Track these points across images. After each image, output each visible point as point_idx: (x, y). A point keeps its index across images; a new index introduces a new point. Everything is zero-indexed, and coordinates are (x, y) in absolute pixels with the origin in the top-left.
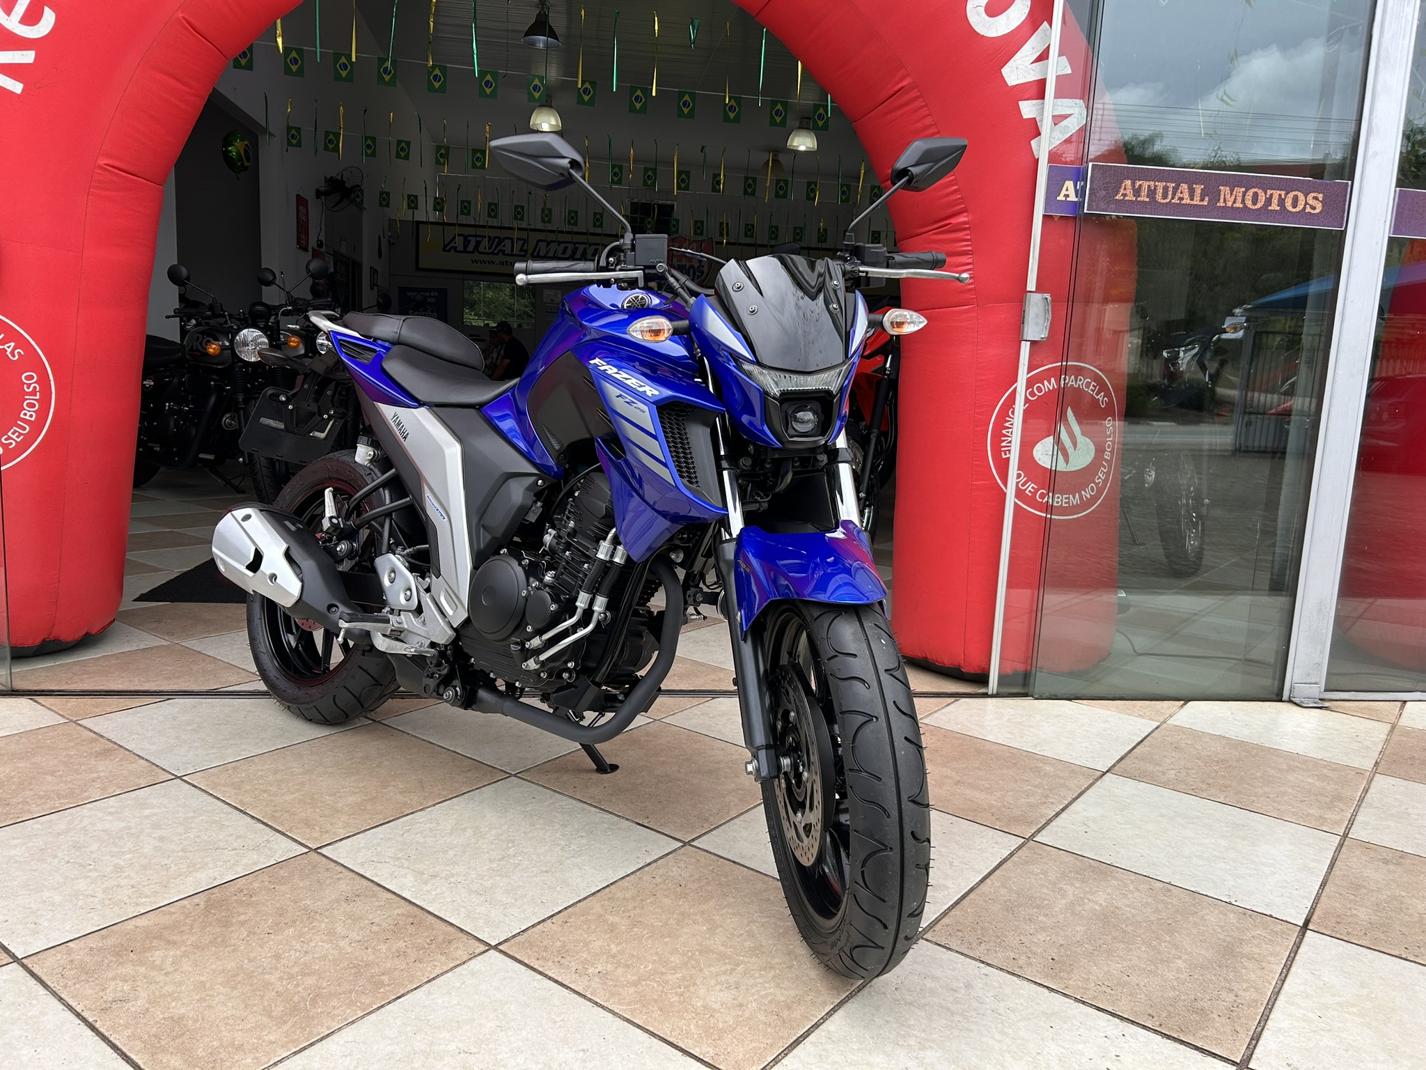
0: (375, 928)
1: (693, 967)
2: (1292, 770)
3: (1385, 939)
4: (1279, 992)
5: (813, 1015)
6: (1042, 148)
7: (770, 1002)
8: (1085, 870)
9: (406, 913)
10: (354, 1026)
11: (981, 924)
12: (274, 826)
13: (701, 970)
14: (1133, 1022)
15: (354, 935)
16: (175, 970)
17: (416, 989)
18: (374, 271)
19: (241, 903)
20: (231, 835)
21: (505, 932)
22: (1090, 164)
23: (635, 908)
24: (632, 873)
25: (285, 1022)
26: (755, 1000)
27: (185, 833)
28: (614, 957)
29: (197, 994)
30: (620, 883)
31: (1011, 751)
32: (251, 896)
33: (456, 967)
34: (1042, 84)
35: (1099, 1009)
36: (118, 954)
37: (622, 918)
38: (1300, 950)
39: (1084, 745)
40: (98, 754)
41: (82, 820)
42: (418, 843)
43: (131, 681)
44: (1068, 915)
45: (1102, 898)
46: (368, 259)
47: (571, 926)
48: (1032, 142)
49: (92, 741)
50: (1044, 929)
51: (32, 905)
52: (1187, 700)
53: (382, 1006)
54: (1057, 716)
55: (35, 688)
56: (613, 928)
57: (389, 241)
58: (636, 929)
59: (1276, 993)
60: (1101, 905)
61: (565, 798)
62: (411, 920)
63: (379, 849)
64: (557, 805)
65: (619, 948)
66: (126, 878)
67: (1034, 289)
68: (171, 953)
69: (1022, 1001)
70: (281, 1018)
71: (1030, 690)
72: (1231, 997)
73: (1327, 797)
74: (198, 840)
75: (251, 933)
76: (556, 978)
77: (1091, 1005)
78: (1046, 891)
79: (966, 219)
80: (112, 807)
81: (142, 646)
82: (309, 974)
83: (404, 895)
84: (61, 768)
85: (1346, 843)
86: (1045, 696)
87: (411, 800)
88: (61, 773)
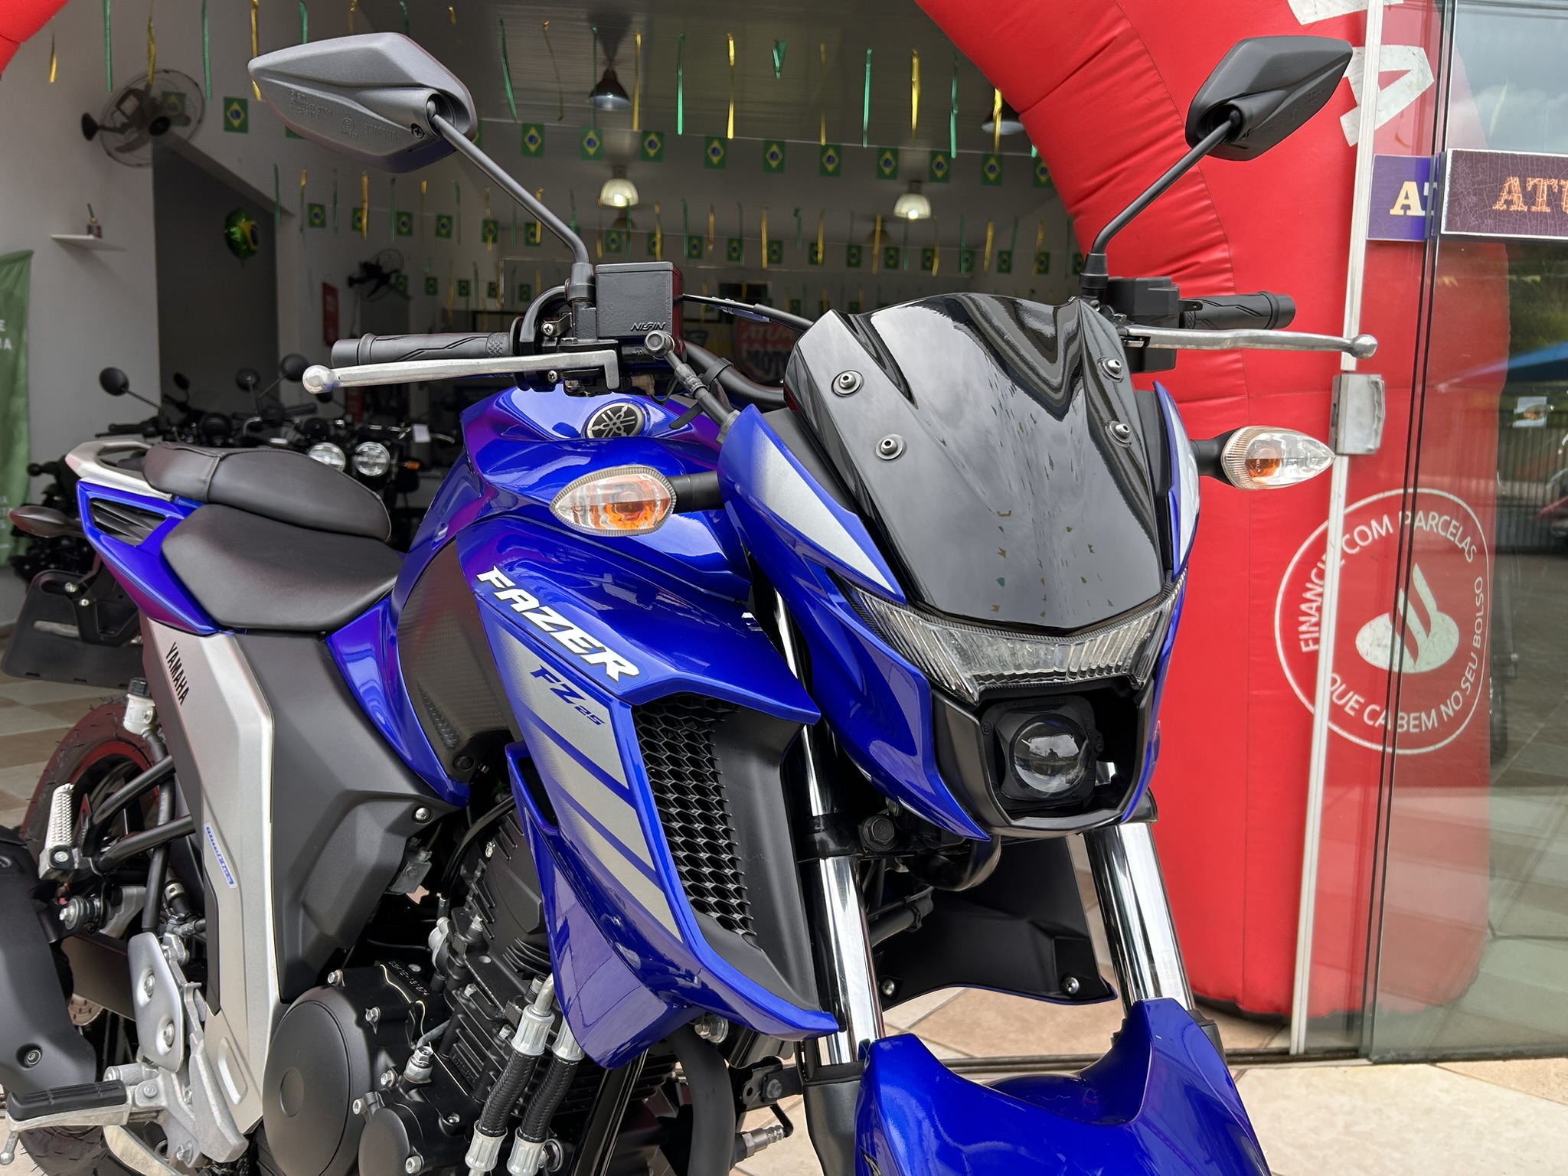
6: (1362, 128)
22: (1450, 152)
34: (1357, 19)
48: (1343, 119)
67: (1354, 368)
71: (1365, 1045)
79: (1225, 254)
86: (1389, 1057)
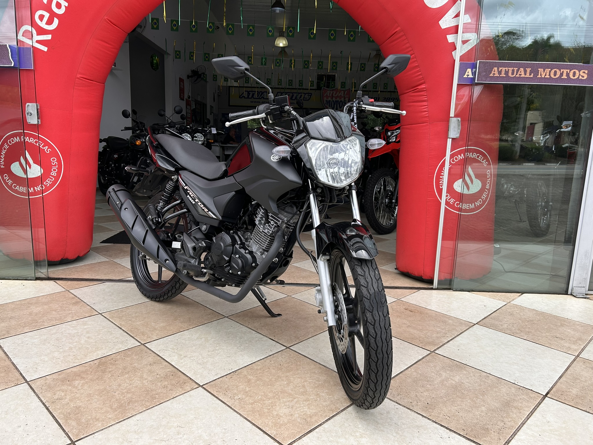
0: (158, 376)
1: (277, 398)
2: (562, 326)
3: (581, 402)
4: (525, 423)
5: (320, 421)
6: (457, 55)
7: (304, 414)
8: (453, 366)
9: (171, 371)
10: (141, 414)
11: (401, 387)
12: (130, 334)
13: (280, 400)
14: (455, 432)
15: (150, 379)
16: (82, 389)
17: (167, 401)
18: (212, 107)
19: (111, 364)
20: (113, 337)
21: (207, 380)
22: (478, 61)
23: (260, 373)
24: (263, 359)
25: (117, 411)
26: (298, 413)
27: (98, 336)
28: (247, 392)
29: (87, 398)
30: (257, 363)
31: (436, 313)
32: (116, 361)
33: (185, 393)
34: (457, 27)
35: (442, 426)
36: (63, 381)
37: (254, 377)
38: (540, 406)
39: (469, 312)
40: (74, 303)
41: (62, 329)
42: (183, 343)
43: (92, 275)
44: (440, 385)
45: (457, 378)
46: (209, 102)
47: (233, 379)
48: (453, 52)
49: (73, 298)
50: (427, 390)
51: (37, 361)
52: (523, 293)
53: (153, 407)
54: (461, 299)
55: (57, 277)
56: (249, 380)
57: (218, 94)
58: (258, 382)
59: (523, 424)
60: (456, 381)
61: (244, 327)
62: (172, 374)
63: (167, 345)
64: (240, 330)
65: (249, 389)
66: (72, 352)
67: (453, 116)
68: (82, 382)
69: (409, 420)
70: (115, 409)
71: (451, 287)
72: (502, 424)
73: (575, 338)
74: (101, 338)
75: (112, 376)
76: (222, 400)
77: (439, 424)
78: (433, 374)
80: (74, 324)
81: (99, 261)
82: (129, 393)
83: (172, 364)
84: (59, 308)
85: (577, 359)
87: (184, 326)
88: (59, 310)
